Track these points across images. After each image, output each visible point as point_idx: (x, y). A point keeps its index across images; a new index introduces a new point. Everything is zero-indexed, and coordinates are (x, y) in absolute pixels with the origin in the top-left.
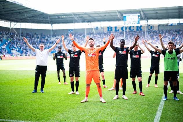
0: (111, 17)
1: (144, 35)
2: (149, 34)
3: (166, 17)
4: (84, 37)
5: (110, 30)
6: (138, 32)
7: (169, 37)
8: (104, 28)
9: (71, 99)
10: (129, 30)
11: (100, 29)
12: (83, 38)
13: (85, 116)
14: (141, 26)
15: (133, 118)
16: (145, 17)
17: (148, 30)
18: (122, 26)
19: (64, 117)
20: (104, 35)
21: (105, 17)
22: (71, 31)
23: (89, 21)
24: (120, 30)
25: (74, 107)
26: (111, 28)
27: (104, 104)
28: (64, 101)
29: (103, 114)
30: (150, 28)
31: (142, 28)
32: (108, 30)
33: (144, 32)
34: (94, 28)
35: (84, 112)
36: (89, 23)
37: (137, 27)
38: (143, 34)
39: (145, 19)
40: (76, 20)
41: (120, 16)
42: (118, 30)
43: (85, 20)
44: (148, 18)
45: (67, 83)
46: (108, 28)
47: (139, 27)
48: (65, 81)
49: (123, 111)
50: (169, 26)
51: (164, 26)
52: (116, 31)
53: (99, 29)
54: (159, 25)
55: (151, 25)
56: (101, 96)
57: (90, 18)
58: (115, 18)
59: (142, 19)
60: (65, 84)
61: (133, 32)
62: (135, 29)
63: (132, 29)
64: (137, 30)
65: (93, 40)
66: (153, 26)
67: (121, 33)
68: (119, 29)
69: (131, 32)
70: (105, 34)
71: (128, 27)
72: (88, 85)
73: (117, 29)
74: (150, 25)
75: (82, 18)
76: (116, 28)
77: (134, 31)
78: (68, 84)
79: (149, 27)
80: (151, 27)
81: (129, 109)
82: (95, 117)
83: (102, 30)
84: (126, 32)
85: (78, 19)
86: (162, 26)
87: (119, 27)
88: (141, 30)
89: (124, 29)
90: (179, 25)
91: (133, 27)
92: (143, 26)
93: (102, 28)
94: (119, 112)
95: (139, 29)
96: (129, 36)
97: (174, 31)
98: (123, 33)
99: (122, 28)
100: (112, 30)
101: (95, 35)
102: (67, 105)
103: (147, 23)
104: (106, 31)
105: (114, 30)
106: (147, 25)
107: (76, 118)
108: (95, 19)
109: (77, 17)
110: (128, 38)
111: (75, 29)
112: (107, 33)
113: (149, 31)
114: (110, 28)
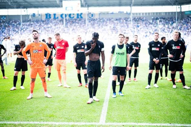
0: (49, 3)
1: (85, 23)
2: (89, 22)
3: (107, 5)
4: (20, 24)
5: (48, 17)
6: (78, 20)
7: (110, 25)
8: (41, 15)
9: (14, 94)
10: (69, 18)
11: (38, 16)
12: (18, 26)
13: (33, 111)
14: (81, 14)
15: (81, 111)
16: (86, 4)
17: (88, 18)
18: (61, 14)
19: (10, 114)
20: (41, 22)
21: (43, 3)
22: (4, 17)
23: (25, 7)
24: (60, 18)
25: (19, 103)
26: (50, 15)
27: (51, 99)
28: (7, 97)
29: (51, 109)
30: (90, 16)
31: (82, 15)
32: (47, 18)
33: (85, 21)
34: (30, 14)
35: (30, 107)
36: (25, 9)
37: (78, 14)
38: (83, 22)
39: (85, 6)
40: (10, 5)
41: (59, 2)
42: (58, 18)
43: (20, 5)
44: (89, 5)
45: (7, 77)
46: (46, 15)
47: (79, 15)
48: (4, 76)
49: (71, 105)
50: (110, 14)
51: (104, 14)
52: (55, 18)
53: (36, 16)
54: (100, 13)
55: (92, 13)
56: (46, 90)
57: (26, 3)
58: (53, 4)
59: (82, 6)
60: (4, 78)
61: (73, 19)
62: (75, 17)
63: (72, 16)
64: (78, 17)
65: (36, 31)
66: (94, 14)
67: (60, 21)
68: (58, 16)
69: (71, 19)
70: (43, 21)
71: (68, 14)
72: (33, 80)
73: (56, 17)
74: (90, 13)
75: (17, 3)
76: (55, 15)
77: (75, 19)
78: (7, 79)
79: (90, 14)
80: (92, 15)
81: (76, 102)
82: (43, 112)
83: (40, 17)
84: (66, 20)
85: (12, 4)
86: (103, 14)
87: (58, 14)
88: (81, 17)
89: (64, 16)
90: (120, 13)
91: (74, 14)
92: (83, 13)
93: (39, 15)
94: (66, 106)
95: (79, 17)
96: (69, 24)
97: (115, 19)
98: (63, 21)
99: (62, 15)
100: (50, 18)
101: (32, 23)
102: (11, 101)
103: (87, 11)
104: (44, 18)
105: (52, 17)
106: (87, 13)
107: (23, 115)
108: (31, 5)
109: (11, 2)
110: (68, 26)
111: (8, 16)
112: (46, 20)
113: (90, 18)
114: (48, 15)
